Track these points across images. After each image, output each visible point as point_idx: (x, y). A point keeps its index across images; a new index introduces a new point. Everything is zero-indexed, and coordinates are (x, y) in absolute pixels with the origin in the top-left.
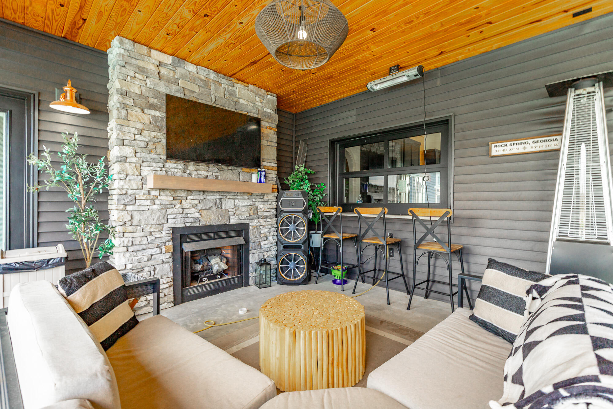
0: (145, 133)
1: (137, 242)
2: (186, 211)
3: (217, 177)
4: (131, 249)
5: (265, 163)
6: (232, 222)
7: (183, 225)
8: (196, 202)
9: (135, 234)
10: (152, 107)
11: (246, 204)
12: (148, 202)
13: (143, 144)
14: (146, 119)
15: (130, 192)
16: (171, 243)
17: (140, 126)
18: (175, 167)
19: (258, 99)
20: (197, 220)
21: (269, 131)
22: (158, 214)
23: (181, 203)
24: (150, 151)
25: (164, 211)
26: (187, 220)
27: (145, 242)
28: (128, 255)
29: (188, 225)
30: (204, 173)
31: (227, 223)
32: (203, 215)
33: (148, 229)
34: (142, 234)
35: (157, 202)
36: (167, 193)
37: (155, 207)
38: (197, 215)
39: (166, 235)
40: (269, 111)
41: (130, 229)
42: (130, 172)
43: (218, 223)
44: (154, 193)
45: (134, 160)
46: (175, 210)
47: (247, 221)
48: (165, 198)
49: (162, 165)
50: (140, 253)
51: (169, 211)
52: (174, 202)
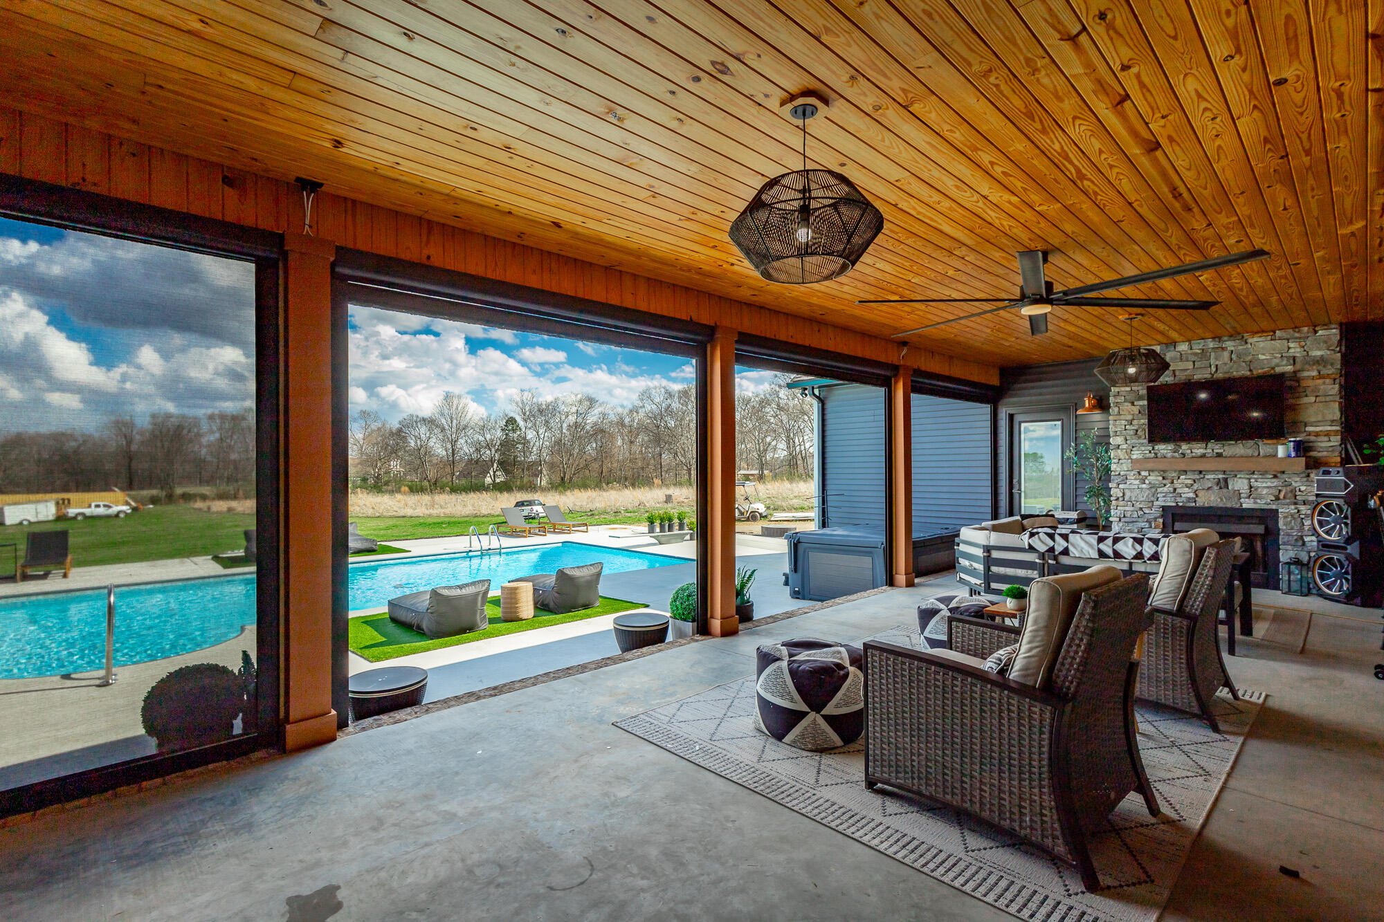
0: (1135, 422)
1: (1128, 514)
2: (1178, 491)
3: (1219, 455)
4: (1123, 520)
5: (1309, 429)
6: (1244, 506)
7: (1174, 504)
8: (1190, 482)
9: (1127, 508)
10: (1140, 398)
11: (1269, 484)
12: (1137, 482)
13: (1132, 433)
14: (1135, 410)
15: (1122, 473)
16: (1161, 520)
17: (1130, 417)
18: (1164, 449)
19: (1291, 345)
20: (1189, 499)
21: (1320, 381)
22: (1148, 492)
23: (1172, 483)
24: (1140, 437)
25: (1153, 490)
26: (1178, 499)
27: (1136, 516)
28: (1121, 524)
29: (1181, 504)
30: (1200, 451)
31: (1238, 506)
32: (1200, 495)
33: (1138, 505)
34: (1132, 509)
35: (1147, 482)
36: (1157, 473)
37: (1144, 486)
38: (1192, 495)
39: (1155, 512)
40: (1319, 353)
41: (1121, 503)
42: (1122, 457)
43: (1221, 505)
44: (1143, 473)
45: (1125, 446)
46: (1165, 489)
47: (1274, 507)
48: (1154, 478)
49: (1150, 448)
50: (1131, 525)
51: (1159, 490)
52: (1164, 482)
